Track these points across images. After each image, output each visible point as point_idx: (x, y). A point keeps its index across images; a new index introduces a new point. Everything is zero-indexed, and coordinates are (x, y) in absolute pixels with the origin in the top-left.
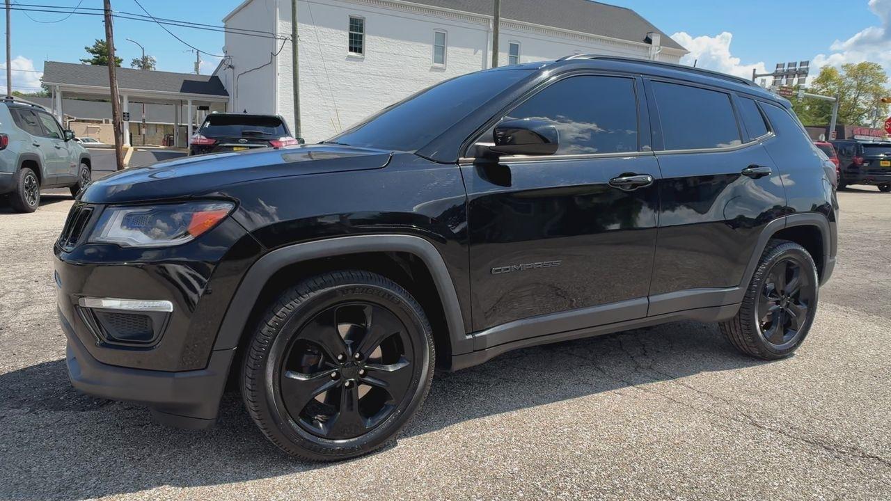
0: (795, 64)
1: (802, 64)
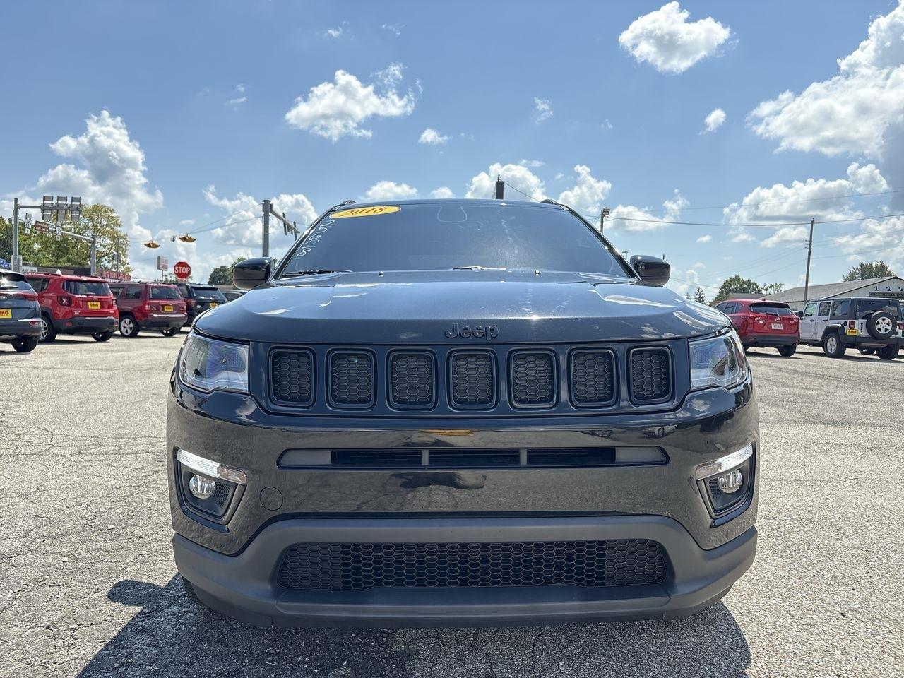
0: (66, 199)
1: (73, 200)
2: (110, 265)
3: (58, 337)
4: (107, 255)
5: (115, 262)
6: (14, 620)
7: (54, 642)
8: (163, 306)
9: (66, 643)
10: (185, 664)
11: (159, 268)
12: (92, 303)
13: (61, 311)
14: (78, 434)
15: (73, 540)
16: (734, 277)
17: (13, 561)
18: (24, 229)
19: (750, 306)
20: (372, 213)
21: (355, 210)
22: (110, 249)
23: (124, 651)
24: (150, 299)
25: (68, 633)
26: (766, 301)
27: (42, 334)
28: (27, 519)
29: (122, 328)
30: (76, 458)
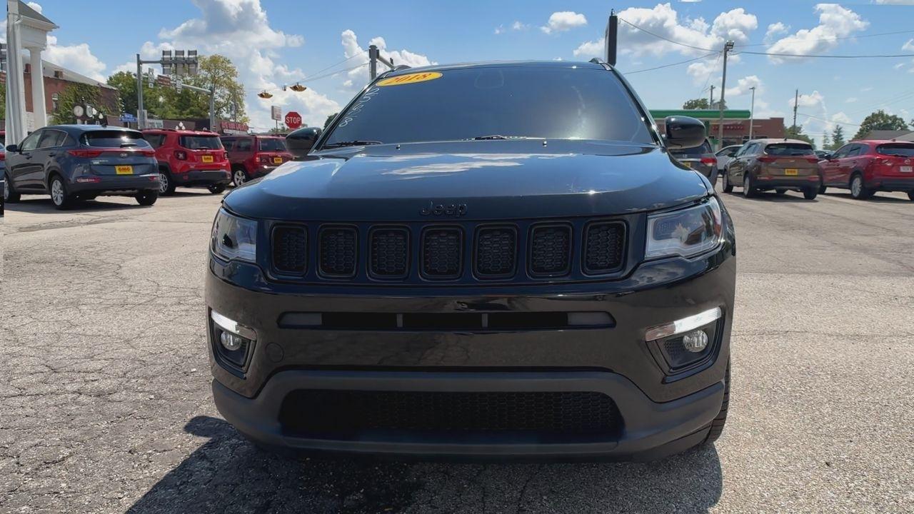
0: (183, 53)
1: (190, 53)
2: (228, 116)
3: (178, 190)
4: (225, 105)
5: (233, 112)
6: (104, 445)
7: (133, 464)
8: (273, 158)
9: (143, 465)
10: (232, 485)
11: (273, 118)
12: (206, 157)
13: (179, 166)
14: (181, 285)
15: (161, 380)
16: (877, 112)
17: (110, 398)
18: (148, 83)
19: (877, 147)
20: (414, 80)
21: (400, 77)
22: (228, 100)
23: (186, 473)
24: (260, 151)
25: (145, 456)
26: (897, 142)
27: (162, 187)
28: (126, 361)
29: (236, 180)
30: (176, 308)
